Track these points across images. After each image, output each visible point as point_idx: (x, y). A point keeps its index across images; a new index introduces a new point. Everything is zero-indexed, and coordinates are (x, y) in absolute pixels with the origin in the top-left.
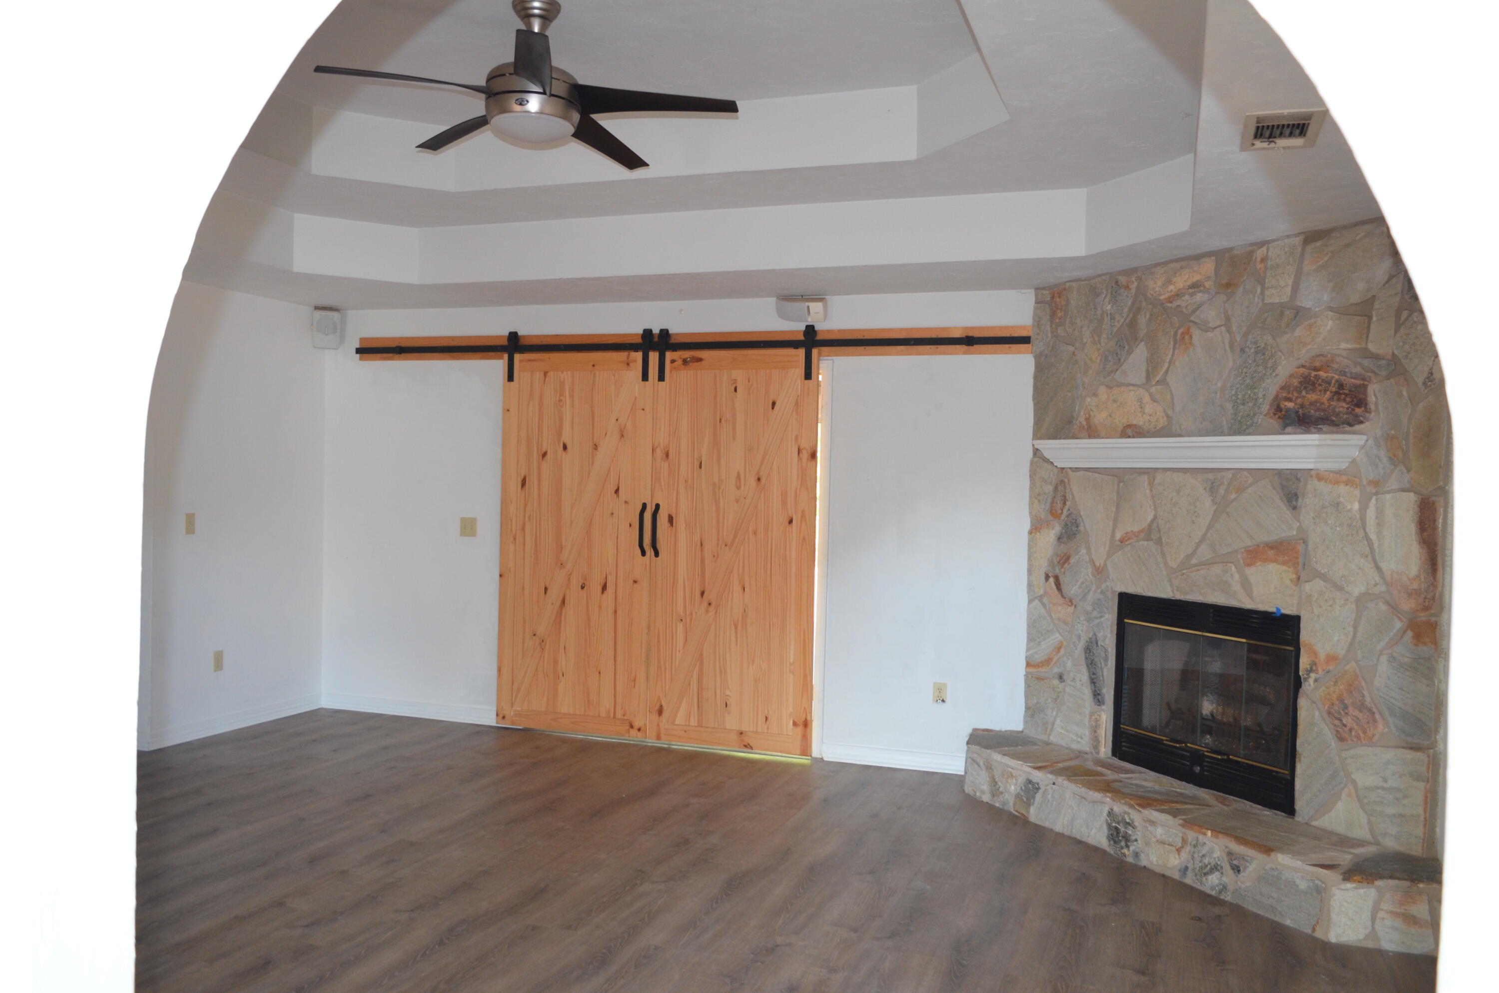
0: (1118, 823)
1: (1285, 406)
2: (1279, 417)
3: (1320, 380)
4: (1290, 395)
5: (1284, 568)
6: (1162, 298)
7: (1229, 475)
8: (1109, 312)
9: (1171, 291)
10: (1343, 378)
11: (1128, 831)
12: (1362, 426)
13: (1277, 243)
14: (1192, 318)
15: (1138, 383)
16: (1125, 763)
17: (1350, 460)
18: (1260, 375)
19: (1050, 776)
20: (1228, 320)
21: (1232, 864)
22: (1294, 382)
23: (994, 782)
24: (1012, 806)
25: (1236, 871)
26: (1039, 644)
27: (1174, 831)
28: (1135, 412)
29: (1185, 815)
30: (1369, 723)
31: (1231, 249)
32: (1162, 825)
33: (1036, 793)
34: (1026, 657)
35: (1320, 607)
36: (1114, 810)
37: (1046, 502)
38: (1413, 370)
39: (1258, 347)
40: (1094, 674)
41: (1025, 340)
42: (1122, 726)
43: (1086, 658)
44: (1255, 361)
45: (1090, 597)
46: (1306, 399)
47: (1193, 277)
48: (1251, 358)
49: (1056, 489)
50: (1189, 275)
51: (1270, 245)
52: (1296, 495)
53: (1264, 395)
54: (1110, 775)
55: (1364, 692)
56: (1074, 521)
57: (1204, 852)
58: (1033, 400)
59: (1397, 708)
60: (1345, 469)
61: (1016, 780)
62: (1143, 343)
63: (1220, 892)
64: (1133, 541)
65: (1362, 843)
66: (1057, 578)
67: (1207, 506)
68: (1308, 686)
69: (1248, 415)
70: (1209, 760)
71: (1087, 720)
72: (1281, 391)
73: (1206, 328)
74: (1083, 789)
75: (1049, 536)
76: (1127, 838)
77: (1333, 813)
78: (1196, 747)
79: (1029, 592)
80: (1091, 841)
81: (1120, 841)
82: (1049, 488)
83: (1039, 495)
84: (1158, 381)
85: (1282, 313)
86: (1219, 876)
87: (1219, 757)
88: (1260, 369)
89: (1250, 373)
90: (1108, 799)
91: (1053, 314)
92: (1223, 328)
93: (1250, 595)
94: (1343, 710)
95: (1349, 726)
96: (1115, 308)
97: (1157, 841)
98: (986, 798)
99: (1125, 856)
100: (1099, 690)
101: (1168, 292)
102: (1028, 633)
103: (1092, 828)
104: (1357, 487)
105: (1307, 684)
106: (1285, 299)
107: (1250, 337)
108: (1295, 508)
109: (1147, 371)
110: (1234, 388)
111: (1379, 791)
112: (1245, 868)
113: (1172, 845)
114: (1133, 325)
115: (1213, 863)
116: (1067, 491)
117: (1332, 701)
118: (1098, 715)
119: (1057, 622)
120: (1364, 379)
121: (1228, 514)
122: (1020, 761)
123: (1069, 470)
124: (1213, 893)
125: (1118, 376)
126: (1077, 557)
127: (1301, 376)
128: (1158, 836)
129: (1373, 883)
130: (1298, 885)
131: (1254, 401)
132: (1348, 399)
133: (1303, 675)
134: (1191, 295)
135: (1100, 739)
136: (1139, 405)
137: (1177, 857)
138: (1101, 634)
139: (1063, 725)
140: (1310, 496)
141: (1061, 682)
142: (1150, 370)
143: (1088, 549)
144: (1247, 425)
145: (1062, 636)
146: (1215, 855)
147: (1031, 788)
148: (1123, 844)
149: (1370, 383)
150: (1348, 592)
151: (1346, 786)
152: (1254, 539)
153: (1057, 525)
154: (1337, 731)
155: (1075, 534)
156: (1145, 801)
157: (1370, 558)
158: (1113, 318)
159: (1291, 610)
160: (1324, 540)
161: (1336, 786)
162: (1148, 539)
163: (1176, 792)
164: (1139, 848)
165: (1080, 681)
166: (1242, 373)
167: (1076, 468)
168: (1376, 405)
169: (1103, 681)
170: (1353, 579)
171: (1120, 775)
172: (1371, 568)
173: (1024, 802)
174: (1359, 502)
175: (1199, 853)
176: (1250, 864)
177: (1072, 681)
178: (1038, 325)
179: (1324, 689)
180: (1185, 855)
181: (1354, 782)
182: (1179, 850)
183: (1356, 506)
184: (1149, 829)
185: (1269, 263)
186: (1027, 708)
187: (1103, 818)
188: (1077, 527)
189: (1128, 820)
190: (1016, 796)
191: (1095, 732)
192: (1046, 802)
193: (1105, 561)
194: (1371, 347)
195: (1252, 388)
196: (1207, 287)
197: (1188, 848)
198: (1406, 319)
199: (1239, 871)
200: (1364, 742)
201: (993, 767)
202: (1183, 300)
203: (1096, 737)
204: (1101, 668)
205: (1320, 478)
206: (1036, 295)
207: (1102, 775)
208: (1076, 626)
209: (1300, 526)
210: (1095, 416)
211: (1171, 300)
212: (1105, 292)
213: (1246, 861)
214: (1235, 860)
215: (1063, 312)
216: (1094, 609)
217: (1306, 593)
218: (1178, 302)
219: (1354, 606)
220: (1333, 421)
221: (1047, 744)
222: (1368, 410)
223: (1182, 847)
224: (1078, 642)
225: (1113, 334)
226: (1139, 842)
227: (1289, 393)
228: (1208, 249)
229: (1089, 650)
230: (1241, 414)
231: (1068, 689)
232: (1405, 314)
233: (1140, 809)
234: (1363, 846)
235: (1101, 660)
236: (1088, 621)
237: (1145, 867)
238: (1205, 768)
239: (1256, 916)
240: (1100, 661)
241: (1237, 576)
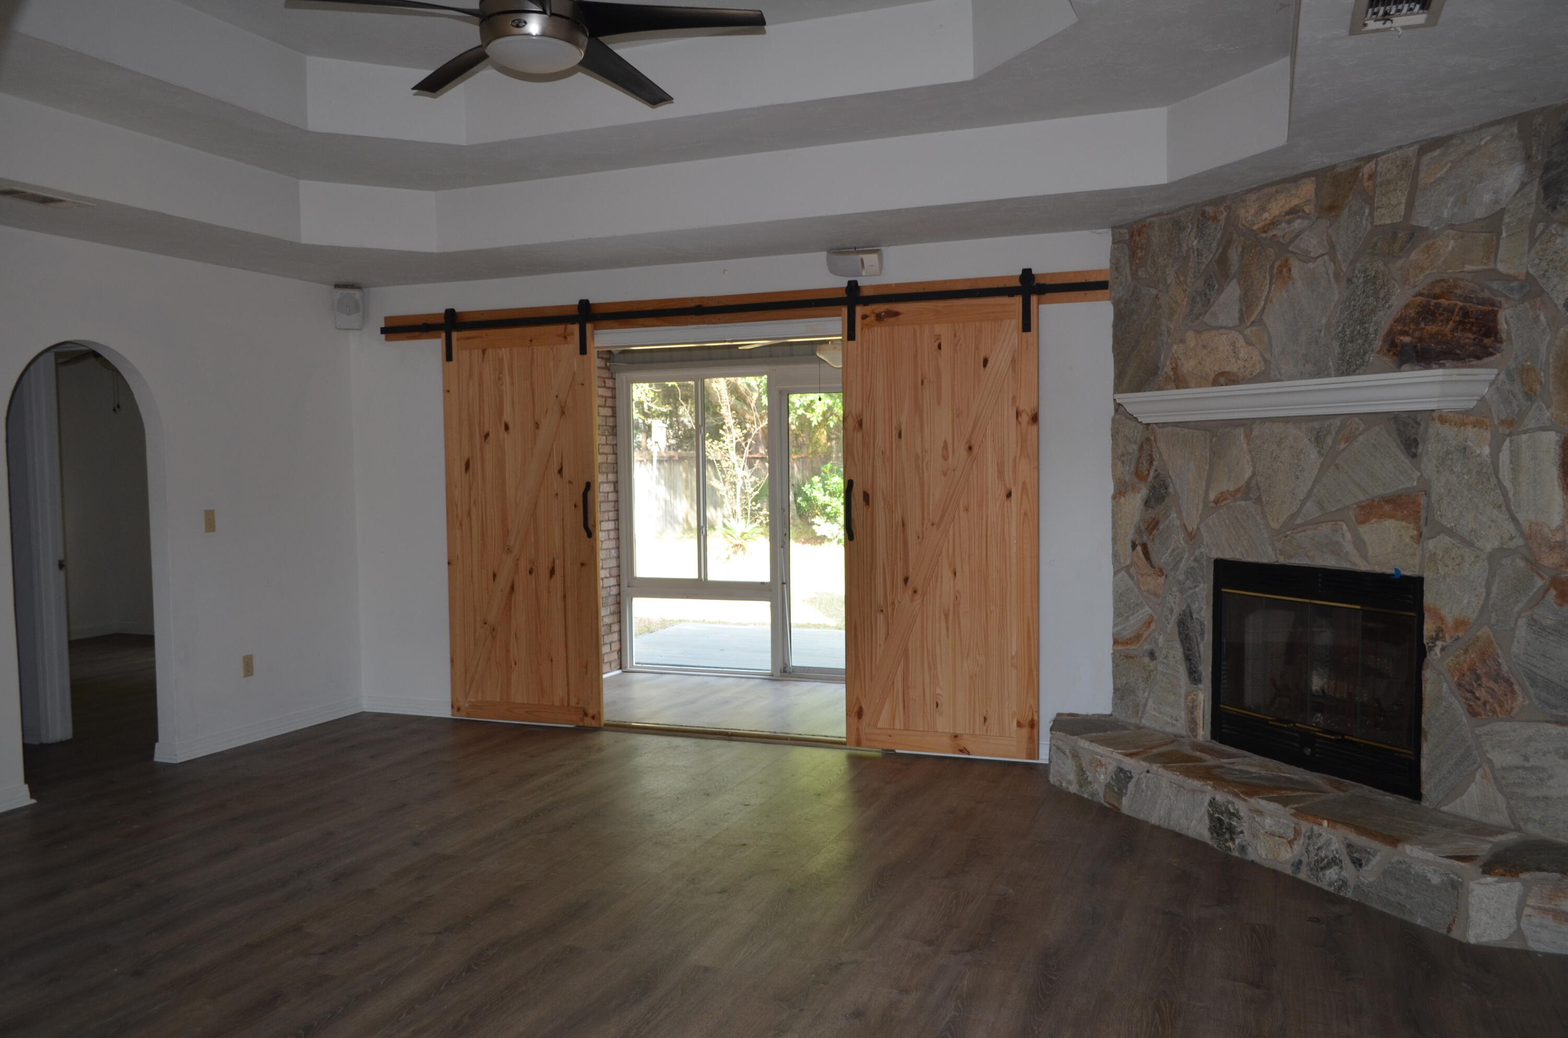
0: (1222, 814)
1: (1401, 340)
2: (1394, 354)
3: (1441, 309)
4: (1406, 328)
5: (1403, 523)
6: (1255, 227)
7: (1338, 422)
8: (1195, 248)
9: (1266, 219)
10: (1468, 305)
11: (1232, 823)
12: (1492, 358)
13: (1387, 155)
14: (1290, 248)
15: (1231, 325)
16: (1227, 746)
17: (1478, 398)
18: (1371, 307)
19: (1144, 764)
20: (1332, 247)
21: (1353, 857)
22: (1411, 314)
23: (1081, 772)
24: (1102, 798)
25: (1357, 865)
26: (1127, 619)
27: (1285, 821)
28: (1227, 357)
29: (1297, 803)
30: (1506, 695)
31: (1333, 167)
32: (1271, 816)
33: (1128, 783)
34: (1113, 634)
35: (1446, 566)
36: (1217, 799)
37: (1130, 463)
38: (1552, 290)
39: (1367, 276)
40: (1189, 650)
41: (1102, 285)
42: (1221, 706)
43: (1180, 633)
44: (1364, 292)
45: (1182, 566)
46: (1425, 331)
47: (1290, 201)
48: (1360, 289)
49: (1141, 448)
50: (1286, 200)
51: (1379, 159)
52: (1416, 441)
53: (1377, 330)
54: (1210, 761)
55: (1500, 661)
56: (1162, 483)
57: (1319, 844)
58: (1113, 352)
59: (1539, 677)
60: (1472, 409)
61: (1106, 768)
62: (1235, 280)
63: (1340, 888)
64: (1228, 501)
65: (1501, 830)
66: (1145, 547)
67: (1313, 457)
68: (1435, 655)
69: (1358, 354)
70: (1321, 741)
71: (1183, 700)
72: (1395, 324)
73: (1306, 257)
74: (1180, 777)
75: (1135, 501)
76: (1231, 830)
77: (1465, 797)
78: (1306, 727)
79: (1114, 563)
80: (1191, 834)
81: (1225, 833)
82: (1134, 448)
83: (1123, 455)
84: (1253, 322)
85: (1395, 235)
86: (1337, 871)
87: (1333, 737)
88: (1371, 300)
89: (1359, 305)
90: (1209, 787)
91: (1133, 255)
92: (1326, 257)
93: (1364, 556)
94: (1476, 682)
95: (1482, 699)
96: (1202, 243)
97: (1266, 832)
98: (1073, 789)
99: (1230, 850)
100: (1195, 667)
101: (1262, 220)
102: (1114, 607)
103: (1192, 820)
104: (1487, 429)
105: (1432, 653)
106: (1398, 219)
107: (1358, 265)
108: (1414, 456)
109: (1241, 311)
110: (1341, 324)
111: (1520, 771)
112: (1368, 861)
113: (1283, 837)
114: (1223, 260)
115: (1332, 856)
116: (1154, 450)
117: (1462, 672)
118: (1194, 695)
119: (1146, 595)
120: (1493, 305)
121: (1337, 467)
122: (1109, 747)
123: (1154, 426)
124: (1332, 889)
125: (1207, 318)
126: (1167, 522)
127: (1419, 306)
128: (1267, 827)
129: (1518, 876)
130: (1430, 880)
131: (1364, 338)
132: (1474, 328)
133: (1428, 643)
134: (1289, 222)
135: (1198, 721)
136: (1232, 350)
137: (1289, 850)
138: (1196, 605)
139: (1156, 706)
140: (1432, 441)
141: (1152, 660)
142: (1244, 310)
143: (1180, 513)
144: (1356, 365)
145: (1153, 610)
146: (1333, 848)
147: (1122, 777)
148: (1227, 836)
149: (1500, 308)
150: (1478, 549)
151: (1479, 767)
152: (1368, 493)
153: (1144, 487)
154: (1470, 705)
155: (1164, 497)
156: (1251, 788)
157: (1504, 508)
158: (1200, 254)
159: (1412, 571)
160: (1449, 491)
161: (1468, 767)
162: (1246, 498)
163: (1285, 777)
164: (1245, 841)
165: (1174, 658)
166: (1349, 306)
167: (1163, 423)
168: (1509, 333)
169: (1200, 656)
170: (1484, 533)
171: (1222, 760)
172: (1506, 520)
173: (1115, 792)
174: (1490, 446)
175: (1314, 845)
176: (1374, 857)
177: (1164, 658)
178: (1117, 267)
179: (1453, 658)
180: (1297, 848)
181: (1490, 761)
182: (1291, 843)
183: (1487, 450)
184: (1256, 819)
185: (1379, 179)
186: (1116, 690)
187: (1203, 809)
188: (1166, 489)
189: (1232, 811)
190: (1105, 786)
191: (1192, 713)
192: (1140, 792)
193: (1198, 525)
194: (1501, 267)
195: (1362, 323)
196: (1307, 212)
197: (1301, 840)
198: (1543, 232)
199: (1361, 865)
200: (1500, 717)
201: (1080, 755)
202: (1279, 229)
203: (1193, 719)
204: (1197, 644)
205: (1443, 420)
206: (1113, 235)
207: (1201, 760)
208: (1168, 598)
209: (1421, 476)
210: (1182, 365)
211: (1266, 229)
212: (1190, 226)
213: (1369, 853)
214: (1356, 852)
215: (1143, 252)
216: (1188, 579)
217: (1430, 551)
218: (1274, 232)
219: (1486, 563)
220: (1458, 354)
221: (1139, 727)
222: (1499, 339)
223: (1295, 839)
224: (1170, 616)
225: (1201, 271)
226: (1246, 834)
227: (1405, 326)
228: (1308, 168)
229: (1184, 624)
230: (1349, 353)
231: (1160, 668)
232: (1541, 227)
233: (1246, 798)
234: (1502, 833)
235: (1197, 634)
236: (1181, 593)
237: (1253, 861)
238: (1317, 750)
239: (1382, 915)
240: (1195, 635)
241: (1348, 536)
